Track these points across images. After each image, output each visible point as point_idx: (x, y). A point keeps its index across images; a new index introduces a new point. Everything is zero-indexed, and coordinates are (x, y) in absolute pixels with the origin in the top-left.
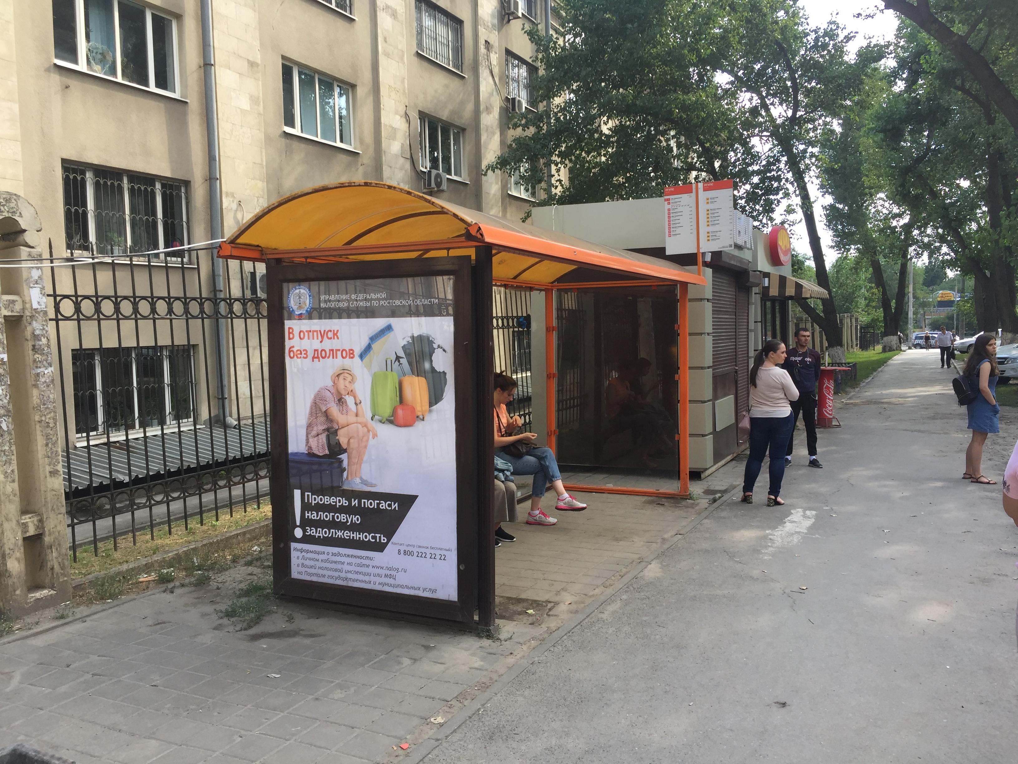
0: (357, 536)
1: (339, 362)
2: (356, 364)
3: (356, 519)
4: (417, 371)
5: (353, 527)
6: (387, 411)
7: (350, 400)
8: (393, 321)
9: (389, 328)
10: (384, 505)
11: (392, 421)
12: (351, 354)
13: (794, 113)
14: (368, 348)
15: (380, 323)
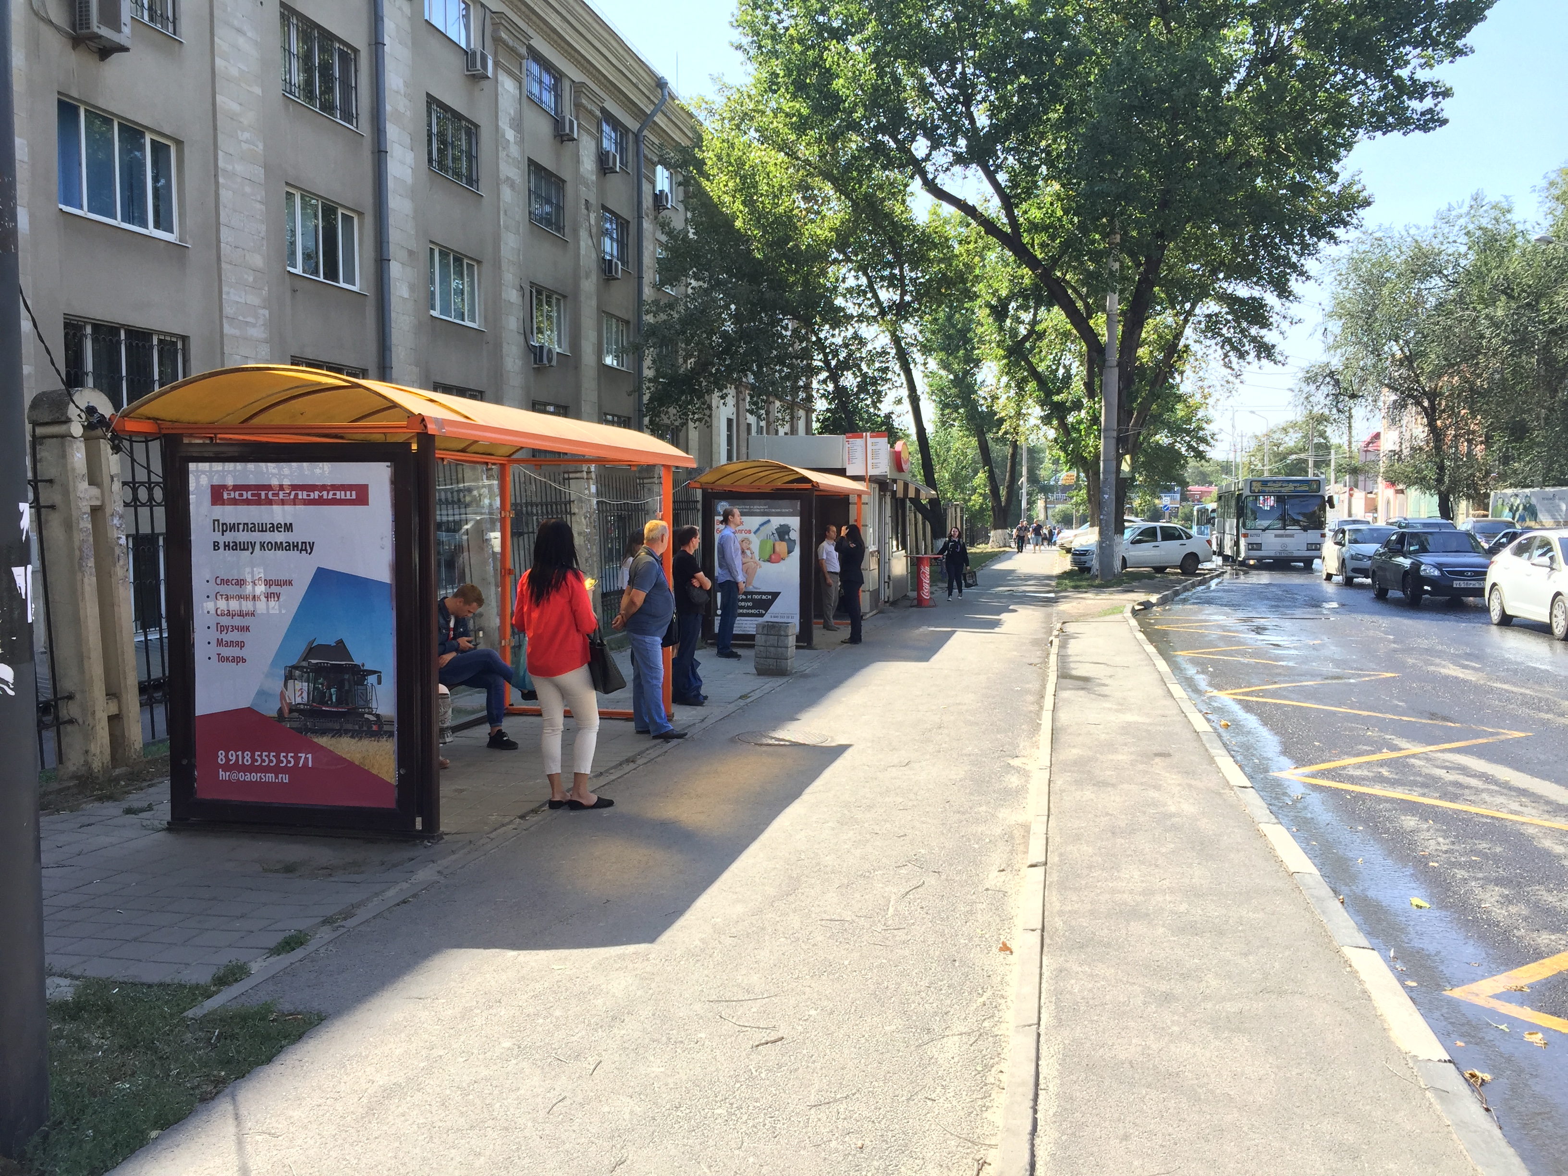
0: (750, 611)
1: (744, 535)
2: (752, 537)
3: (750, 604)
4: (782, 539)
5: (748, 608)
6: (767, 557)
7: (748, 552)
8: (772, 518)
9: (769, 521)
10: (764, 597)
11: (770, 560)
12: (749, 532)
13: (902, 298)
14: (758, 529)
15: (765, 519)
